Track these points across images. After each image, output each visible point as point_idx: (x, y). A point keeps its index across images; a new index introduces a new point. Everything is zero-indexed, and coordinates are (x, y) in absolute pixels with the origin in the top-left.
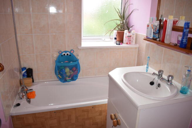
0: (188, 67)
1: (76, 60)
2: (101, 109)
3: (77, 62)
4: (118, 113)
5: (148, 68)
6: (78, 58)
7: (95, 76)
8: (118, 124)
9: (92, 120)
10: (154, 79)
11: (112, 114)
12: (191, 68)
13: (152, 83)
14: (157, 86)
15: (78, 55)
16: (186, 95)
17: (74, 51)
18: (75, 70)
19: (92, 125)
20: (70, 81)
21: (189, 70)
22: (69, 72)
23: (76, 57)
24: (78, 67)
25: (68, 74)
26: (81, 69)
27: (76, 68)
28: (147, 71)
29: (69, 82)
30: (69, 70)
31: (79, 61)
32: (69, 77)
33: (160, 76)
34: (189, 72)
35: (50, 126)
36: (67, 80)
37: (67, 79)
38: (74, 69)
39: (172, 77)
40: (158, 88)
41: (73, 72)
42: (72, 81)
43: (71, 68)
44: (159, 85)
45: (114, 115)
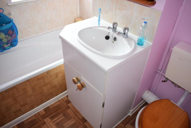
0: (144, 19)
1: (10, 21)
2: (56, 72)
3: (11, 23)
4: (81, 76)
5: (100, 20)
6: (12, 17)
7: (37, 35)
8: (83, 87)
9: (49, 85)
10: (109, 33)
11: (74, 78)
12: (147, 20)
13: (107, 38)
14: (113, 40)
15: (10, 14)
16: (143, 46)
17: (4, 9)
18: (13, 34)
19: (51, 89)
20: (10, 48)
21: (145, 22)
22: (5, 38)
23: (8, 16)
24: (15, 29)
25: (5, 40)
26: (18, 30)
27: (13, 31)
28: (99, 25)
29: (8, 49)
30: (5, 35)
31: (14, 22)
32: (7, 44)
33: (115, 29)
34: (145, 24)
35: (6, 106)
36: (6, 48)
37: (6, 46)
38: (11, 32)
39: (128, 30)
40: (115, 42)
41: (10, 37)
42: (12, 47)
43: (6, 32)
44: (115, 39)
45: (76, 78)
